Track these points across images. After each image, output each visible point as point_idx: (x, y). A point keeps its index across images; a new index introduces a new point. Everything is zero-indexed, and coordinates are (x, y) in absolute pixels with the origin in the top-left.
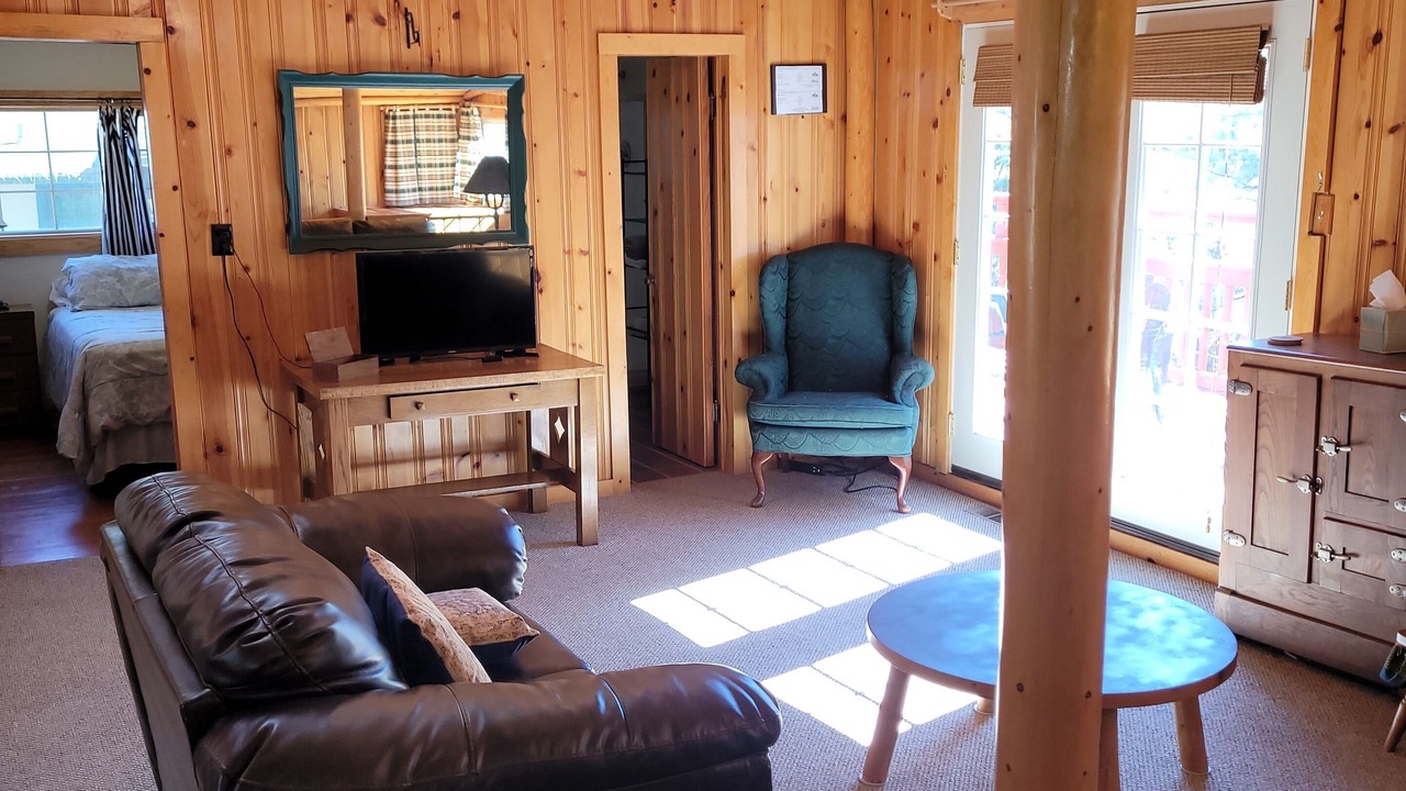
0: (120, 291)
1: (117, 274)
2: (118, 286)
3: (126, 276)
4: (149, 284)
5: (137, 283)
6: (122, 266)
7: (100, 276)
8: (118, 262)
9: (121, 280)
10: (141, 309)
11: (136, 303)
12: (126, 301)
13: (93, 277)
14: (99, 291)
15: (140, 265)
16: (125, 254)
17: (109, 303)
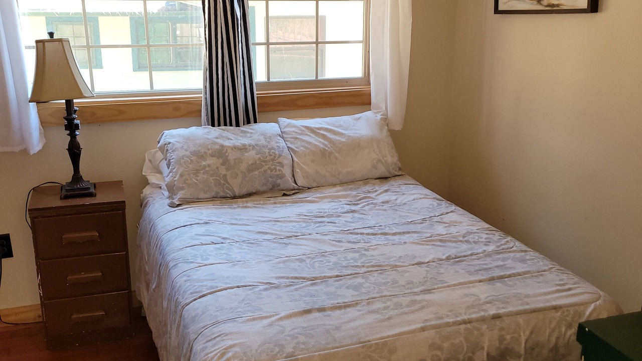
0: (225, 176)
1: (221, 153)
2: (223, 171)
3: (232, 156)
4: (256, 169)
5: (243, 166)
6: (226, 143)
7: (202, 156)
8: (221, 137)
9: (225, 162)
10: (249, 202)
11: (244, 191)
12: (233, 191)
13: (194, 158)
14: (201, 176)
15: (246, 141)
16: (225, 125)
17: (213, 194)
